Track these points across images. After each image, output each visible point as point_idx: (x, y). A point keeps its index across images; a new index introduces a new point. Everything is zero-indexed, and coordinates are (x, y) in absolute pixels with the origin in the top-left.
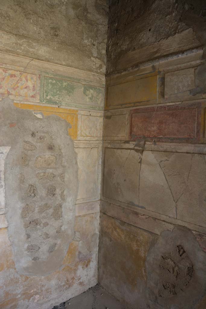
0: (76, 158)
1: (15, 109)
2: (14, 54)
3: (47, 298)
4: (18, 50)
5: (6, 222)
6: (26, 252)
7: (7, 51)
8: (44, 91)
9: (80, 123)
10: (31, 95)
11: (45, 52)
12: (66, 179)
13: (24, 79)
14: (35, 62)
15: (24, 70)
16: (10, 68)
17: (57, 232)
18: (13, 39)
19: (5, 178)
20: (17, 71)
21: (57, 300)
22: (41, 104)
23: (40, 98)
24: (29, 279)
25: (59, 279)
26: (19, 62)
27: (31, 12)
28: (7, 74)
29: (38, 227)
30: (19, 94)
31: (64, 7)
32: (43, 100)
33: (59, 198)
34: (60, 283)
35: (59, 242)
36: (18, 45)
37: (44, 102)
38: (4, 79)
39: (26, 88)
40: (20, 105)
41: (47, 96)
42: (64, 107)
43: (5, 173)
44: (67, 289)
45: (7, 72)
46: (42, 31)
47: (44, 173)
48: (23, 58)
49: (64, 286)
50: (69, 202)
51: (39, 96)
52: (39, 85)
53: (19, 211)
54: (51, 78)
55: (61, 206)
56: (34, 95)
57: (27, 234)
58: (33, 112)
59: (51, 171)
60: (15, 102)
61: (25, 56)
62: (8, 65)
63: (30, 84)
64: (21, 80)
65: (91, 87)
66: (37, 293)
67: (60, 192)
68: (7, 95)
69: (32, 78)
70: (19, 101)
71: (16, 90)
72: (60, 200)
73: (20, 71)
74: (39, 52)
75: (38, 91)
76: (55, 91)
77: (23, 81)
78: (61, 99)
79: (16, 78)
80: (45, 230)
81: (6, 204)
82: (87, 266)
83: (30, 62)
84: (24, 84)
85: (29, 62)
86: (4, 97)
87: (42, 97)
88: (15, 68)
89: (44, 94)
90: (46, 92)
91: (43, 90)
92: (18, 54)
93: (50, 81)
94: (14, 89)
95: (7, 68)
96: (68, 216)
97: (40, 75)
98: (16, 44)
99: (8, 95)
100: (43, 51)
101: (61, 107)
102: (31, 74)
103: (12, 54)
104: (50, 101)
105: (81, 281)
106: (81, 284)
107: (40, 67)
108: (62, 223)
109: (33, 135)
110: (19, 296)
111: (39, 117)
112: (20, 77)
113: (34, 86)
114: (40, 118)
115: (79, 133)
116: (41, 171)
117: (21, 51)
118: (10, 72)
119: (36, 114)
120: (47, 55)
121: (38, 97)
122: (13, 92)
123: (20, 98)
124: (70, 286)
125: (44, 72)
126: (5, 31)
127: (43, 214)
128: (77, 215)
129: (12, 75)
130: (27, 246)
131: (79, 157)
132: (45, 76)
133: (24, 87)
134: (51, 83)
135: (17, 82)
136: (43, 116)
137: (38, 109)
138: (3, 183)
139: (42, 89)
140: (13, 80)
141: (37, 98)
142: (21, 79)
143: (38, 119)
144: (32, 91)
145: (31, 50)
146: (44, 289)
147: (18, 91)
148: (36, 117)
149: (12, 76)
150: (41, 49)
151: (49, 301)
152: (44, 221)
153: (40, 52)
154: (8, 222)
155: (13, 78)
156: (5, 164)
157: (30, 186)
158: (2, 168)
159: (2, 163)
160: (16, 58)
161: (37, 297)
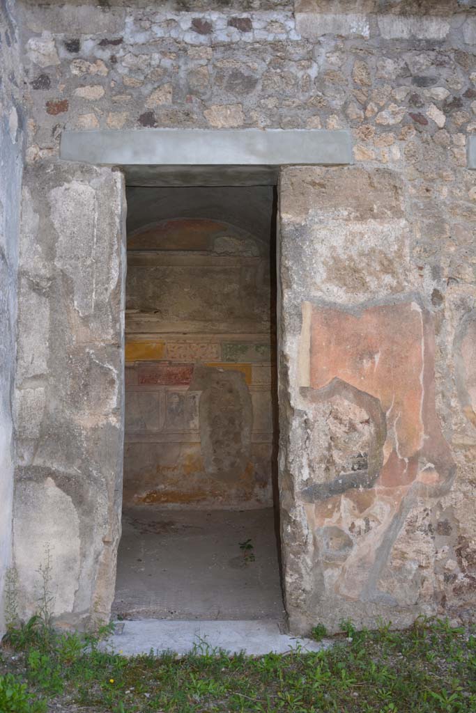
0: (251, 398)
1: (205, 367)
3: (229, 502)
4: (205, 330)
6: (213, 462)
7: (199, 333)
8: (225, 353)
9: (253, 374)
10: (215, 357)
12: (243, 414)
13: (210, 348)
14: (218, 336)
15: (210, 342)
17: (237, 452)
18: (202, 323)
19: (199, 411)
21: (236, 507)
24: (215, 483)
25: (238, 490)
27: (213, 304)
29: (222, 446)
30: (207, 358)
33: (238, 427)
34: (239, 493)
35: (238, 461)
36: (206, 327)
37: (224, 361)
40: (208, 364)
41: (226, 356)
44: (245, 500)
45: (199, 345)
46: (221, 313)
47: (226, 409)
49: (242, 497)
50: (246, 431)
52: (220, 350)
53: (209, 433)
54: (229, 344)
55: (239, 433)
56: (217, 357)
57: (214, 450)
58: (217, 368)
59: (232, 407)
60: (205, 363)
61: (210, 333)
63: (214, 350)
64: (208, 349)
65: (262, 345)
66: (221, 496)
67: (239, 423)
69: (215, 346)
70: (207, 362)
73: (207, 343)
74: (219, 328)
76: (232, 352)
78: (237, 357)
80: (227, 449)
81: (200, 427)
82: (263, 487)
83: (213, 336)
87: (223, 358)
88: (204, 342)
89: (224, 355)
92: (205, 333)
93: (228, 346)
94: (203, 355)
95: (200, 342)
96: (246, 442)
97: (221, 343)
98: (204, 326)
99: (201, 359)
100: (223, 327)
101: (238, 363)
102: (215, 343)
103: (202, 334)
104: (228, 360)
105: (258, 498)
106: (258, 500)
107: (220, 338)
108: (241, 446)
109: (218, 383)
110: (208, 493)
112: (207, 347)
113: (217, 351)
114: (222, 372)
115: (253, 380)
116: (223, 407)
117: (207, 330)
118: (202, 345)
119: (219, 369)
120: (226, 329)
121: (220, 358)
122: (203, 357)
123: (208, 360)
124: (248, 499)
125: (224, 341)
126: (197, 320)
127: (226, 438)
128: (253, 441)
130: (215, 459)
131: (254, 398)
132: (224, 343)
133: (210, 352)
134: (230, 348)
135: (206, 350)
136: (224, 370)
137: (221, 366)
138: (198, 414)
139: (223, 352)
140: (203, 349)
143: (220, 372)
144: (216, 355)
145: (214, 328)
146: (226, 493)
147: (206, 356)
149: (202, 347)
151: (230, 505)
152: (226, 442)
153: (221, 328)
154: (201, 439)
156: (200, 402)
157: (216, 416)
158: (197, 404)
159: (197, 400)
160: (205, 336)
161: (221, 498)
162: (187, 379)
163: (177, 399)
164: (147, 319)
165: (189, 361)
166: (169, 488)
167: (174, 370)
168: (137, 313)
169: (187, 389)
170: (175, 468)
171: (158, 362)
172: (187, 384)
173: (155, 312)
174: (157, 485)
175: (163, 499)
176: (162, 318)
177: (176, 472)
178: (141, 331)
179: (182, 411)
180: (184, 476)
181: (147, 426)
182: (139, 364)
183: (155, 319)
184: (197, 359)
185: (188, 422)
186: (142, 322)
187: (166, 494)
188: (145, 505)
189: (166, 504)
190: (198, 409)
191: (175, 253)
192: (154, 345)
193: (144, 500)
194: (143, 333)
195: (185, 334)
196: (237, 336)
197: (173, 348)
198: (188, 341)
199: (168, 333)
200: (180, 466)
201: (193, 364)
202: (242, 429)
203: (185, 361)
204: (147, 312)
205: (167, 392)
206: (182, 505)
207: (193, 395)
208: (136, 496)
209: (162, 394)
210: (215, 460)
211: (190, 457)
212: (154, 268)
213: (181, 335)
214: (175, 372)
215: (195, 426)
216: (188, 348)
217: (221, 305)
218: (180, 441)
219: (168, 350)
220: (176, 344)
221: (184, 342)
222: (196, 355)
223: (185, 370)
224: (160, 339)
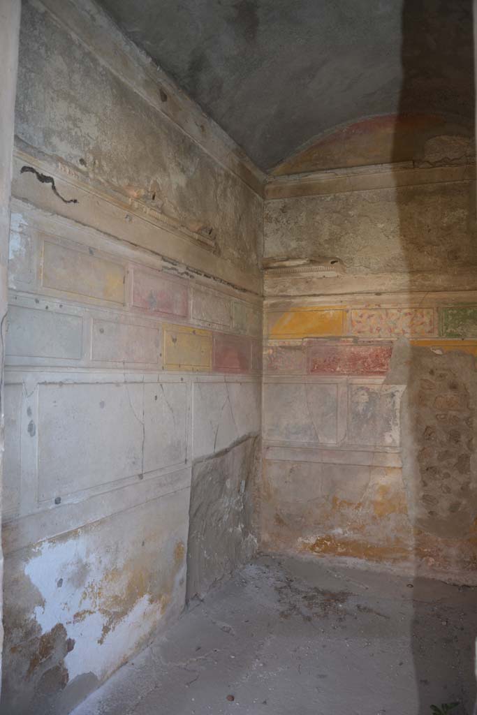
1: (411, 347)
2: (408, 292)
3: (445, 568)
4: (412, 288)
5: (400, 462)
6: (422, 501)
7: (400, 291)
8: (444, 324)
10: (427, 331)
11: (442, 281)
13: (419, 315)
14: (433, 295)
15: (419, 306)
16: (405, 307)
17: (462, 488)
18: (407, 277)
19: (400, 417)
20: (412, 308)
21: (457, 578)
22: (440, 338)
23: (439, 332)
24: (422, 534)
25: (462, 550)
26: (414, 299)
27: (424, 244)
28: (402, 314)
29: (437, 476)
30: (415, 332)
31: (464, 223)
32: (443, 334)
33: (465, 446)
34: (463, 556)
35: (464, 502)
36: (413, 281)
37: (443, 337)
38: (399, 319)
39: (422, 324)
40: (416, 342)
41: (447, 329)
42: (469, 339)
43: (400, 412)
44: (473, 569)
45: (401, 311)
46: (437, 259)
47: (445, 415)
48: (417, 294)
49: (469, 563)
51: (437, 330)
52: (437, 318)
53: (415, 454)
54: (452, 309)
55: (467, 457)
56: (431, 330)
57: (424, 482)
58: (431, 349)
59: (454, 413)
60: (411, 340)
61: (420, 291)
63: (426, 319)
64: (416, 317)
67: (467, 440)
68: (402, 334)
69: (428, 313)
70: (415, 338)
72: (467, 449)
73: (415, 308)
75: (436, 326)
76: (457, 322)
77: (418, 317)
78: (465, 330)
79: (410, 315)
80: (445, 482)
81: (401, 443)
83: (425, 297)
84: (419, 320)
86: (399, 337)
87: (441, 331)
88: (409, 306)
89: (443, 327)
91: (442, 323)
93: (450, 312)
94: (410, 327)
95: (402, 307)
97: (437, 308)
98: (410, 281)
99: (404, 334)
100: (440, 280)
101: (466, 339)
102: (427, 308)
103: (405, 293)
104: (451, 335)
107: (436, 299)
108: (469, 478)
109: (432, 372)
110: (411, 549)
111: (438, 353)
112: (414, 314)
113: (431, 321)
114: (439, 355)
116: (440, 413)
117: (415, 288)
118: (405, 311)
119: (435, 350)
120: (445, 284)
121: (436, 332)
122: (408, 330)
125: (442, 303)
126: (398, 272)
127: (444, 463)
130: (424, 496)
132: (443, 308)
133: (419, 323)
134: (452, 315)
135: (413, 320)
136: (443, 351)
137: (437, 345)
138: (398, 422)
140: (408, 318)
142: (416, 315)
143: (437, 355)
144: (428, 327)
145: (427, 283)
146: (440, 554)
147: (413, 329)
148: (435, 353)
149: (406, 314)
150: (438, 279)
151: (447, 573)
152: (445, 471)
153: (437, 283)
154: (402, 462)
155: (407, 316)
156: (401, 402)
157: (428, 427)
158: (398, 406)
159: (398, 401)
161: (432, 560)
162: (383, 365)
163: (365, 398)
164: (321, 274)
165: (385, 336)
166: (351, 535)
167: (362, 351)
168: (304, 265)
169: (383, 380)
170: (360, 504)
171: (337, 339)
172: (381, 373)
173: (332, 263)
174: (332, 527)
175: (340, 550)
176: (344, 271)
177: (361, 511)
178: (310, 293)
179: (373, 416)
180: (374, 518)
181: (320, 438)
182: (309, 342)
183: (331, 274)
184: (398, 334)
185: (382, 435)
186: (314, 279)
187: (345, 543)
188: (313, 556)
189: (344, 558)
190: (398, 414)
191: (362, 169)
192: (331, 312)
193: (313, 548)
194: (315, 295)
195: (378, 294)
196: (464, 295)
197: (361, 316)
198: (384, 306)
199: (353, 293)
200: (367, 503)
201: (392, 342)
202: (472, 450)
203: (380, 337)
204: (319, 263)
205: (350, 385)
206: (370, 564)
207: (390, 391)
208: (300, 539)
209: (343, 389)
210: (424, 498)
211: (384, 490)
212: (332, 196)
213: (373, 297)
214: (363, 354)
215: (394, 440)
216: (384, 317)
217: (438, 245)
218: (369, 463)
219: (352, 321)
220: (364, 311)
221: (377, 307)
222: (396, 328)
223: (379, 351)
224: (340, 304)
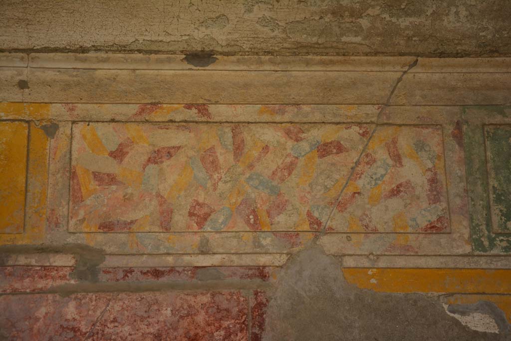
1: (352, 298)
2: (327, 54)
4: (344, 39)
7: (300, 51)
8: (492, 196)
10: (424, 223)
11: (471, 14)
13: (382, 155)
14: (429, 72)
15: (379, 115)
16: (317, 117)
20: (348, 125)
22: (483, 260)
23: (474, 229)
26: (354, 84)
28: (305, 146)
30: (367, 227)
32: (492, 241)
36: (347, 13)
37: (495, 252)
38: (290, 168)
39: (395, 192)
40: (373, 276)
45: (303, 135)
48: (369, 63)
51: (465, 223)
52: (459, 170)
56: (440, 219)
58: (446, 307)
60: (349, 262)
61: (376, 53)
62: (306, 108)
63: (413, 172)
64: (368, 163)
68: (310, 236)
69: (420, 146)
70: (367, 256)
71: (350, 209)
73: (359, 124)
74: (445, 23)
75: (458, 201)
77: (379, 163)
79: (342, 155)
83: (405, 76)
84: (382, 176)
85: (399, 75)
86: (296, 249)
87: (484, 227)
88: (335, 115)
89: (488, 208)
90: (498, 200)
91: (486, 191)
92: (344, 53)
94: (341, 206)
95: (305, 120)
97: (458, 125)
98: (334, 13)
99: (317, 238)
100: (463, 13)
102: (415, 125)
103: (319, 57)
107: (453, 89)
111: (481, 329)
112: (361, 147)
113: (433, 181)
114: (485, 334)
117: (358, 39)
118: (318, 134)
119: (463, 313)
120: (485, 29)
121: (462, 229)
122: (337, 221)
123: (368, 245)
125: (479, 106)
129: (326, 144)
132: (484, 125)
133: (386, 188)
135: (354, 174)
136: (499, 320)
137: (470, 288)
139: (479, 189)
140: (333, 164)
141: (455, 236)
142: (367, 156)
143: (475, 337)
144: (425, 205)
147: (359, 213)
148: (465, 329)
149: (324, 149)
150: (454, 9)
153: (449, 22)
155: (329, 159)
160: (340, 73)
184: (291, 236)
197: (118, 154)
198: (221, 111)
201: (261, 273)
216: (224, 157)
219: (73, 175)
220: (132, 130)
221: (193, 113)
222: (280, 207)
223: (201, 318)
224: (17, 95)
